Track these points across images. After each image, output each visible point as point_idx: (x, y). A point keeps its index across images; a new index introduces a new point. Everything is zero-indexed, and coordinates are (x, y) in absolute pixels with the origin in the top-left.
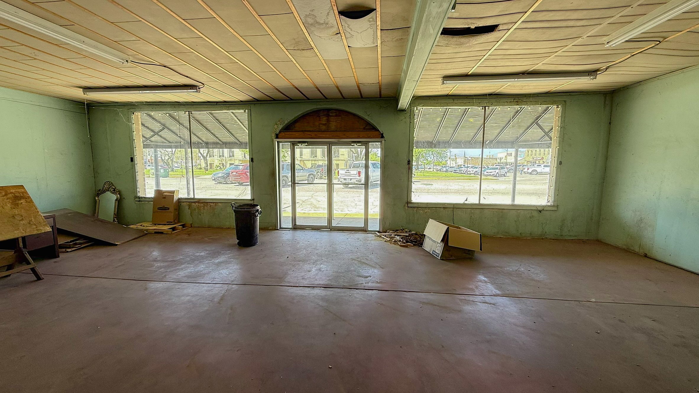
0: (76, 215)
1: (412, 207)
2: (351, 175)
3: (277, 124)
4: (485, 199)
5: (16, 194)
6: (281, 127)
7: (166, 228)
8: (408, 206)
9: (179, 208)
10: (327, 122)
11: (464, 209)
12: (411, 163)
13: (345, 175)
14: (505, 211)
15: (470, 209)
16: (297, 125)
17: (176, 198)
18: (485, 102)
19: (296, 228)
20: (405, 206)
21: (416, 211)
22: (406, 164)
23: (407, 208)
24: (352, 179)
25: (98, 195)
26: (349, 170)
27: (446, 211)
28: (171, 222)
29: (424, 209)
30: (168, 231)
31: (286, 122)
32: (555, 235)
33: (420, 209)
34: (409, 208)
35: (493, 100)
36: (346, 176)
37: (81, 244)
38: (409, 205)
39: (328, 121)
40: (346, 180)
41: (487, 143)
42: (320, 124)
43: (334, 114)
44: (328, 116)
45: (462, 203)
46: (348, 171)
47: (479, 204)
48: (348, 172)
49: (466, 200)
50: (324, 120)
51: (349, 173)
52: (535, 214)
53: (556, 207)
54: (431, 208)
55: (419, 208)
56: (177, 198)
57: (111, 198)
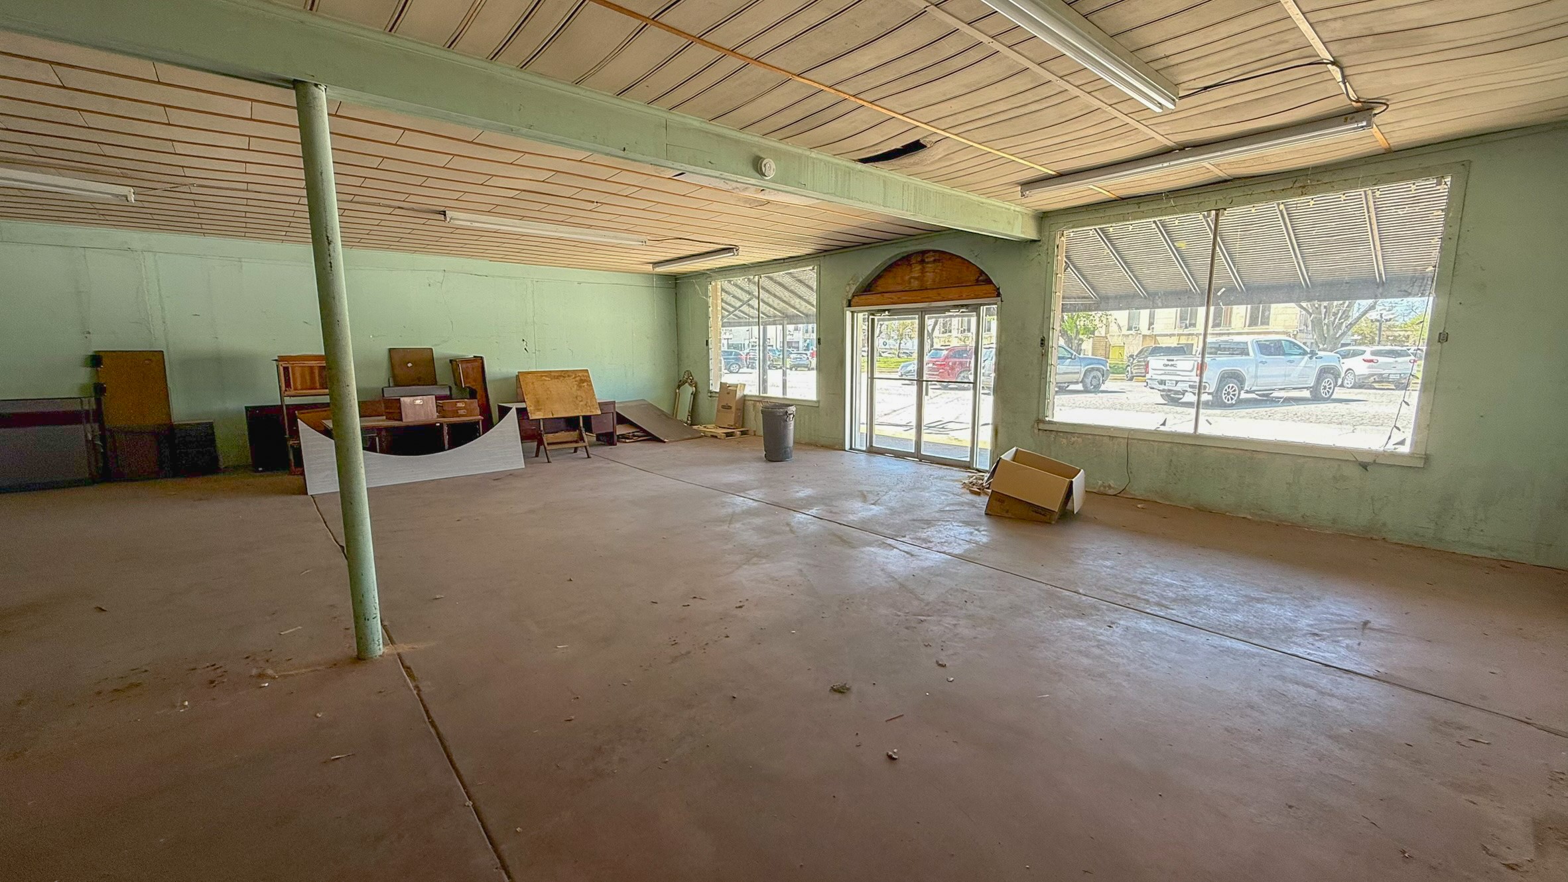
0: (648, 408)
1: (1046, 430)
2: (1178, 373)
3: (849, 284)
4: (1210, 424)
5: (582, 378)
6: (854, 288)
7: (720, 431)
8: (1040, 428)
9: (744, 408)
10: (922, 273)
11: (1157, 443)
12: (1046, 343)
13: (1163, 372)
14: (1261, 456)
15: (1169, 445)
16: (880, 282)
17: (739, 395)
18: (1213, 199)
19: (872, 451)
20: (1033, 427)
21: (1055, 439)
22: (1038, 345)
23: (1036, 431)
24: (1178, 381)
25: (679, 387)
26: (1173, 360)
27: (1114, 444)
28: (732, 426)
29: (1069, 436)
30: (721, 435)
31: (861, 280)
32: (1416, 534)
33: (1061, 434)
34: (1040, 431)
35: (1236, 193)
36: (1165, 374)
37: (639, 437)
38: (1041, 426)
39: (923, 271)
40: (1165, 385)
41: (1219, 294)
42: (912, 278)
43: (932, 259)
44: (922, 262)
45: (1153, 428)
46: (1170, 363)
47: (1195, 436)
48: (1172, 365)
49: (1164, 424)
50: (917, 268)
51: (1172, 368)
52: (1353, 472)
53: (1423, 461)
54: (1084, 436)
55: (1059, 434)
56: (741, 395)
57: (688, 390)
